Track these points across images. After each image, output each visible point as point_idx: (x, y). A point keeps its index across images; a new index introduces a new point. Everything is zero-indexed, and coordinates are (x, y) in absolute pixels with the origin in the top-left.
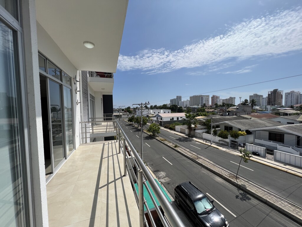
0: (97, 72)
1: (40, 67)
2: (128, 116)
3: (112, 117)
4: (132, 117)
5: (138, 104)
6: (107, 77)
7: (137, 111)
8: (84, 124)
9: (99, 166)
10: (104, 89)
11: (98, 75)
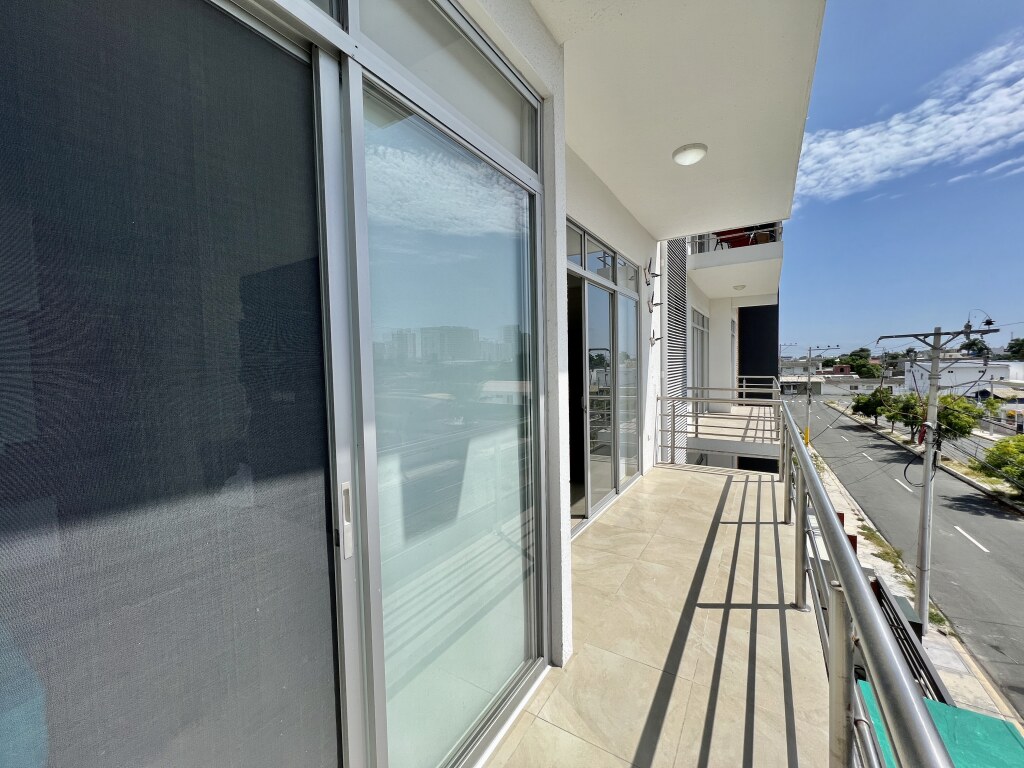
0: (718, 234)
1: (569, 256)
2: (856, 388)
3: (771, 387)
4: (874, 395)
5: (916, 336)
6: (755, 242)
7: (907, 365)
8: (668, 405)
9: (704, 542)
10: (744, 287)
11: (722, 240)
